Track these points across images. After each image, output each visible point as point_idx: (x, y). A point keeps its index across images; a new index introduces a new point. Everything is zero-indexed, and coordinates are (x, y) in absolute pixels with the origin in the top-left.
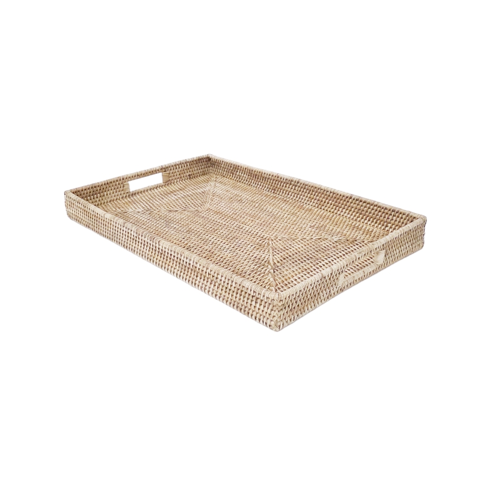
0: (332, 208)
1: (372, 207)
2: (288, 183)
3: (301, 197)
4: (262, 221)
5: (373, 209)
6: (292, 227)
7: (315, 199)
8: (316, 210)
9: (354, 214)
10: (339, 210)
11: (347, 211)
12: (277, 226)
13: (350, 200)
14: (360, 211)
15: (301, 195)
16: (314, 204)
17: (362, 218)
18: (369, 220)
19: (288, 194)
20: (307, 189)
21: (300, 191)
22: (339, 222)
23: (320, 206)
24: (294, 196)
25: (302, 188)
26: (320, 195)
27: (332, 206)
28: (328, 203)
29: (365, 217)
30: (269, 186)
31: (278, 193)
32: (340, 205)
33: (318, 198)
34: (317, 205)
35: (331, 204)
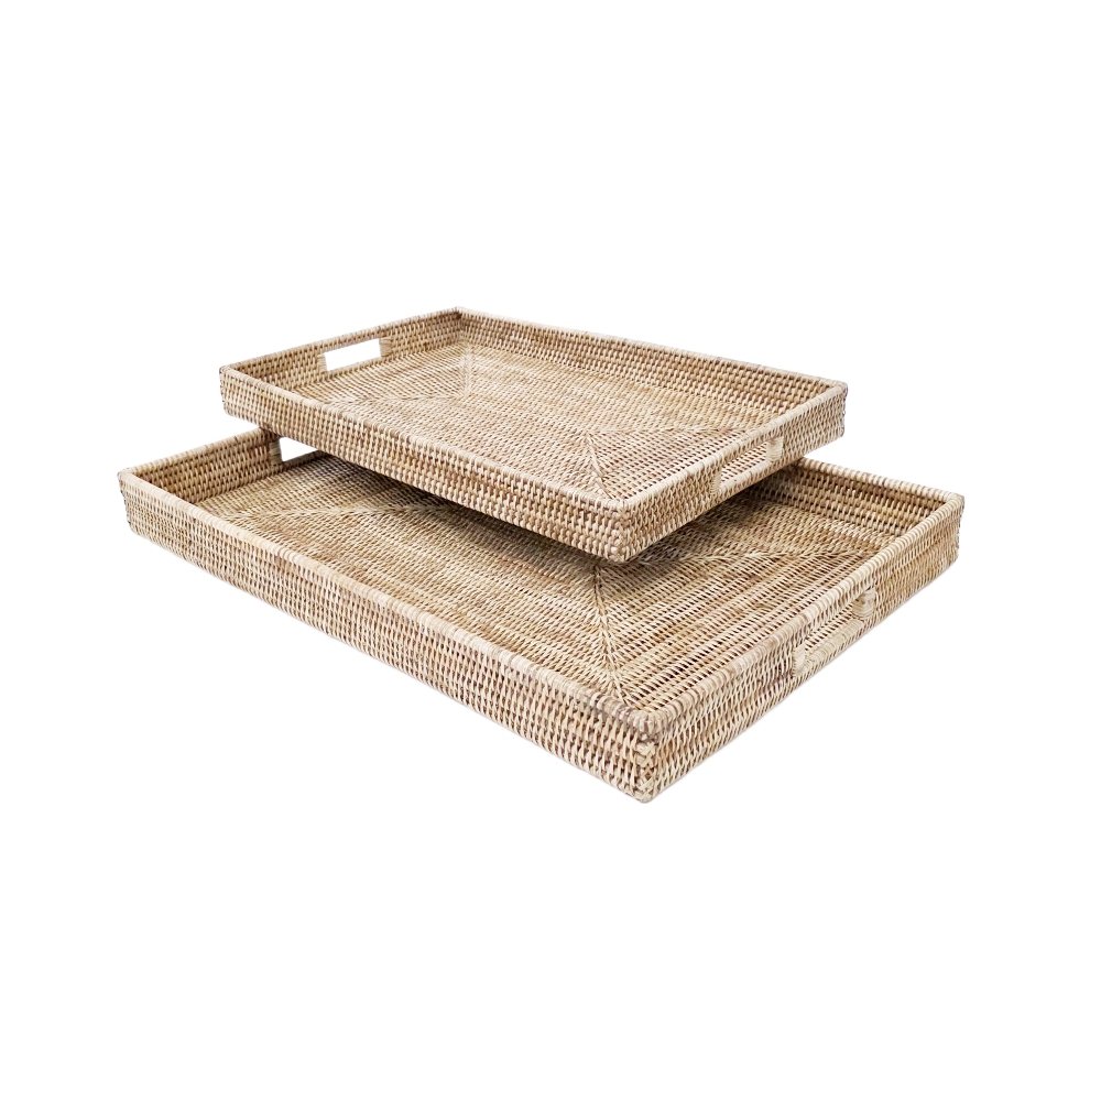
0: (685, 385)
1: (754, 375)
2: (604, 348)
3: (630, 369)
4: (568, 408)
5: (756, 379)
6: (621, 415)
7: (655, 372)
8: (657, 389)
9: (724, 390)
10: (696, 387)
11: (712, 387)
12: (596, 415)
13: (717, 368)
14: (734, 385)
15: (630, 366)
16: (653, 381)
17: (738, 397)
18: (750, 399)
19: (606, 367)
20: (640, 355)
21: (627, 359)
22: (699, 405)
23: (663, 383)
24: (617, 369)
25: (630, 353)
26: (663, 363)
27: (684, 381)
28: (677, 376)
29: (742, 394)
30: (571, 356)
31: (587, 366)
32: (698, 377)
33: (659, 369)
34: (658, 382)
35: (683, 378)
